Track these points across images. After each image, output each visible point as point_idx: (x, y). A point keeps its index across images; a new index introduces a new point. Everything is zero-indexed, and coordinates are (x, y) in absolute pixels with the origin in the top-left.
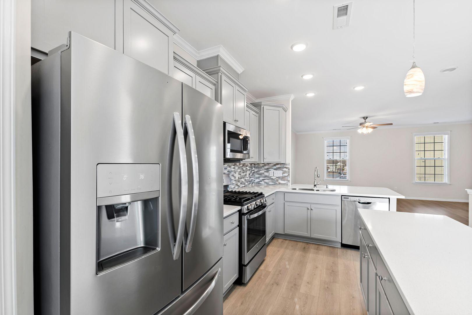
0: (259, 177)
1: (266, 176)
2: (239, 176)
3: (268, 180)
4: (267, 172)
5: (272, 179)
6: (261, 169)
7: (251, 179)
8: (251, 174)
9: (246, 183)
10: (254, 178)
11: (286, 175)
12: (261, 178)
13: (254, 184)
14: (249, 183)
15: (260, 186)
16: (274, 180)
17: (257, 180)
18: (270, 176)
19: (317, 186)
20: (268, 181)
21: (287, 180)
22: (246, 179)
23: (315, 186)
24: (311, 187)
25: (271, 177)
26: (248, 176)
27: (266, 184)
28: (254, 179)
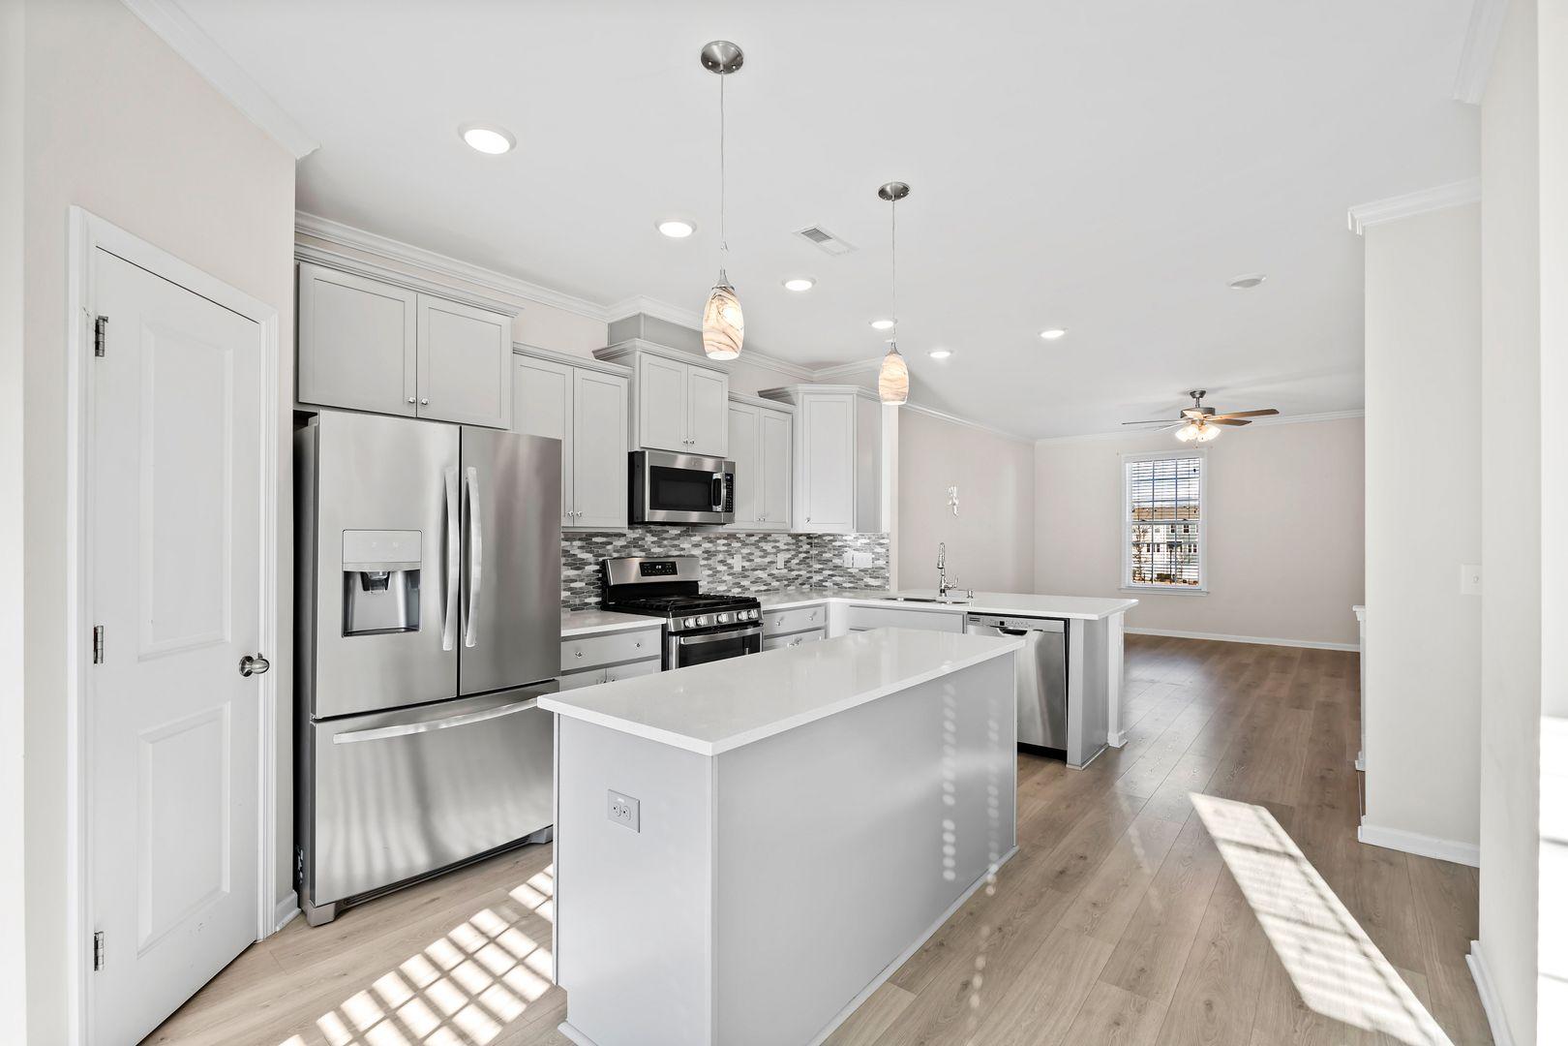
0: (822, 569)
1: (836, 567)
2: (747, 564)
3: (842, 576)
4: (839, 555)
5: (851, 575)
6: (826, 549)
7: (795, 573)
8: (796, 561)
9: (775, 584)
10: (810, 572)
11: (881, 563)
12: (827, 573)
13: (807, 586)
14: (786, 583)
15: (824, 593)
16: (853, 576)
17: (817, 578)
18: (846, 566)
19: (947, 591)
20: (841, 579)
21: (883, 578)
22: (775, 572)
23: (943, 591)
24: (934, 594)
25: (849, 570)
26: (780, 564)
27: (836, 587)
28: (808, 575)
